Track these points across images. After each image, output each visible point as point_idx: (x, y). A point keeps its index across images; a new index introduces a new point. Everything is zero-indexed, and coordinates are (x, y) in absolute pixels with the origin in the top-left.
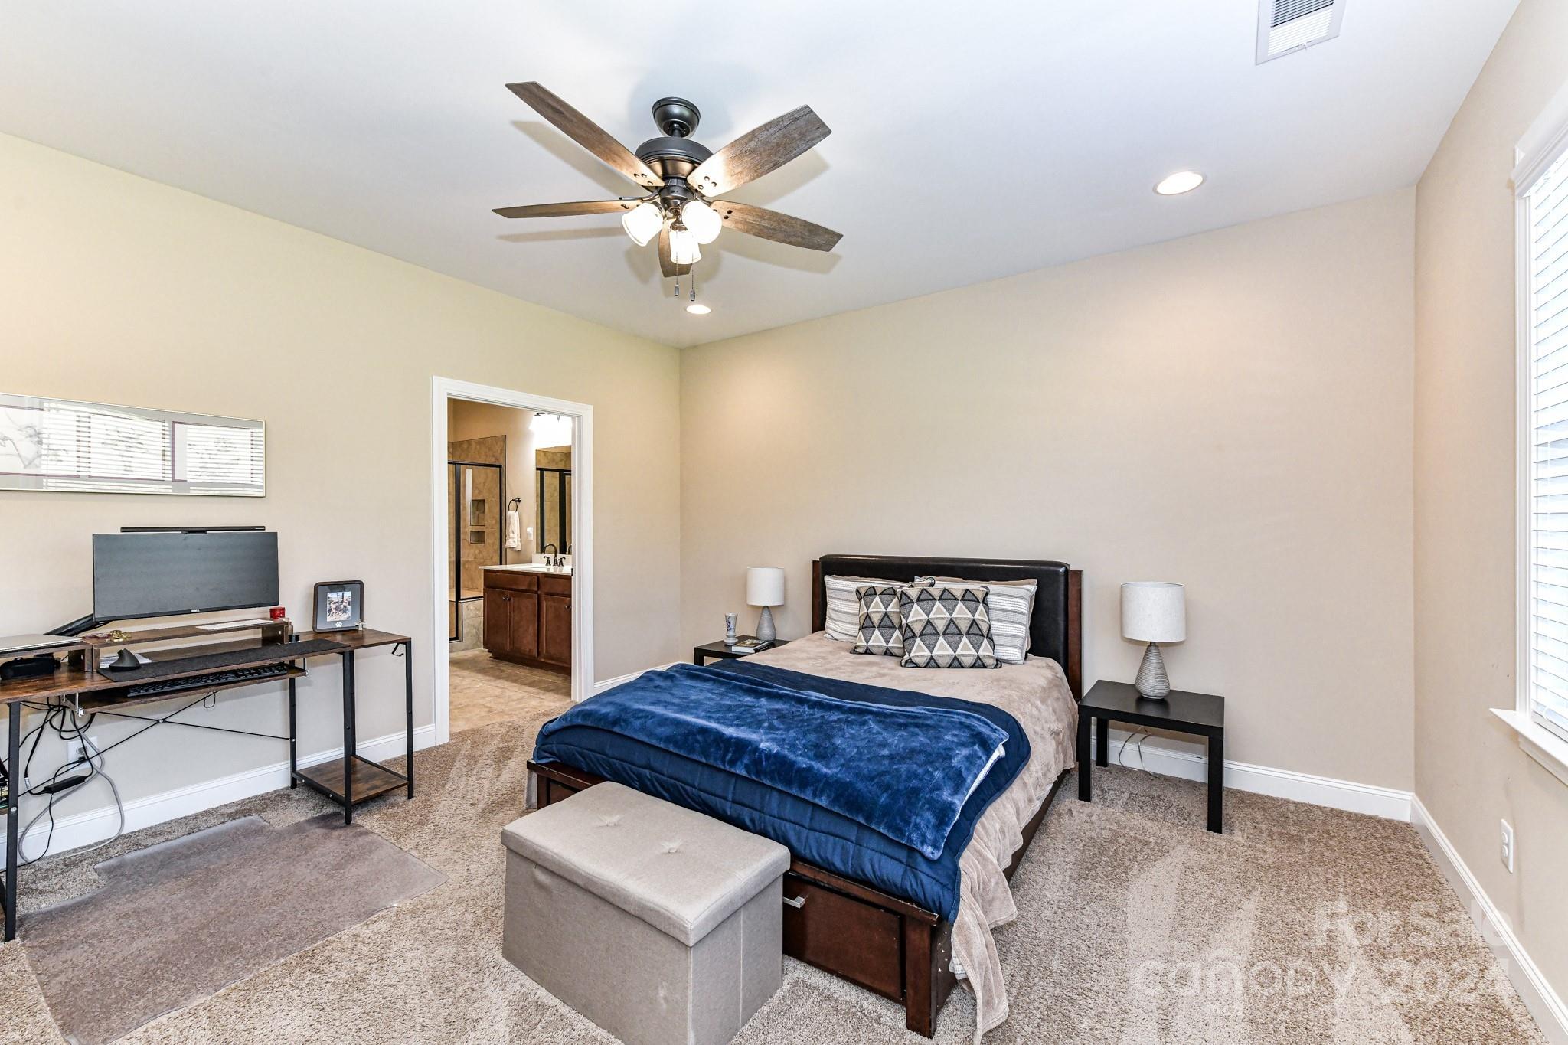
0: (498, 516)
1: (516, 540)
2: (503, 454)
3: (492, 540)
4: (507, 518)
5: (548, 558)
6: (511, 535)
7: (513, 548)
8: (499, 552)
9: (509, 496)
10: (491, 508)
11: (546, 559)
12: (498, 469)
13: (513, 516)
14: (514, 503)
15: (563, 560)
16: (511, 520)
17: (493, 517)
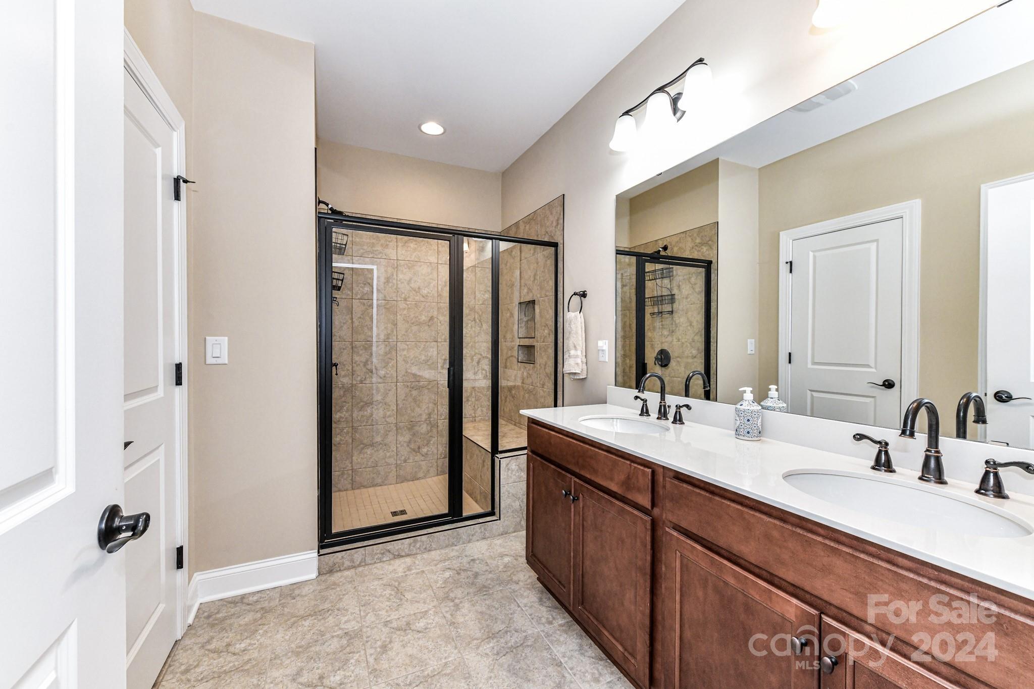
0: (551, 324)
1: (579, 361)
2: (560, 227)
3: (544, 358)
4: (566, 325)
5: (645, 401)
6: (572, 352)
7: (575, 374)
8: (553, 377)
9: (570, 286)
10: (544, 311)
11: (640, 403)
12: (553, 249)
13: (573, 320)
14: (576, 299)
15: (684, 410)
16: (573, 326)
17: (547, 325)
